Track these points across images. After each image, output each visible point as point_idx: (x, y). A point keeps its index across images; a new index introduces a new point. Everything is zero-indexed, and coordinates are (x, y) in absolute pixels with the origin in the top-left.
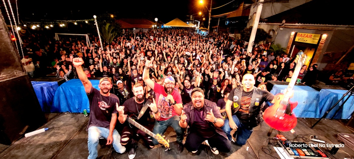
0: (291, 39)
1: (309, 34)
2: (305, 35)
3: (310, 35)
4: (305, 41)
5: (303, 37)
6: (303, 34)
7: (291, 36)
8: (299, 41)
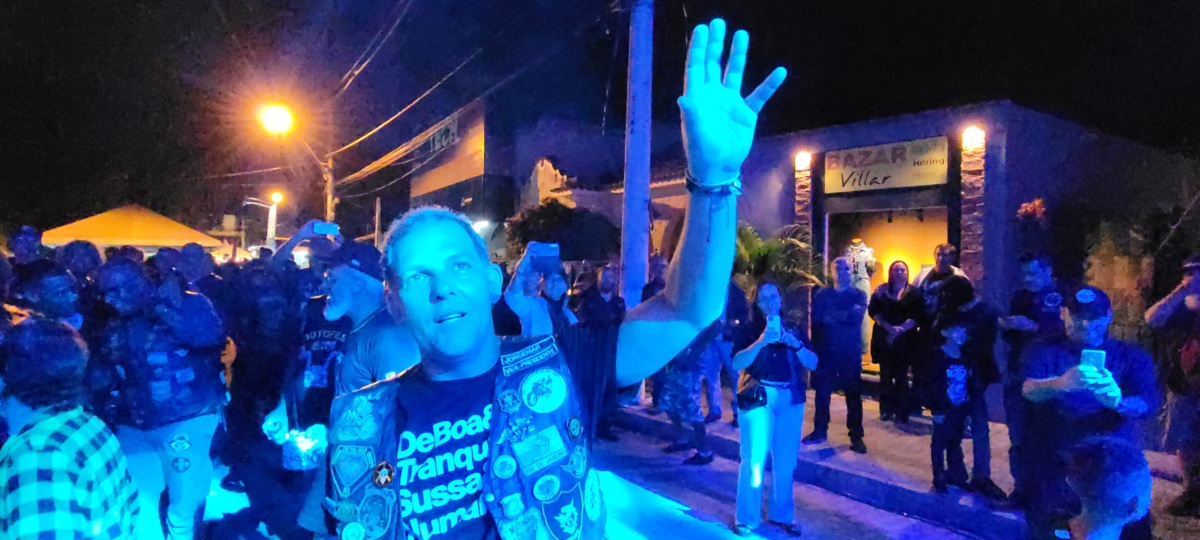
0: (802, 187)
1: (888, 148)
2: (867, 154)
3: (895, 150)
4: (880, 180)
5: (861, 164)
6: (855, 151)
7: (797, 176)
8: (848, 188)
